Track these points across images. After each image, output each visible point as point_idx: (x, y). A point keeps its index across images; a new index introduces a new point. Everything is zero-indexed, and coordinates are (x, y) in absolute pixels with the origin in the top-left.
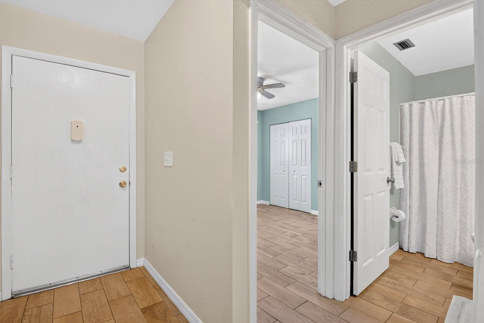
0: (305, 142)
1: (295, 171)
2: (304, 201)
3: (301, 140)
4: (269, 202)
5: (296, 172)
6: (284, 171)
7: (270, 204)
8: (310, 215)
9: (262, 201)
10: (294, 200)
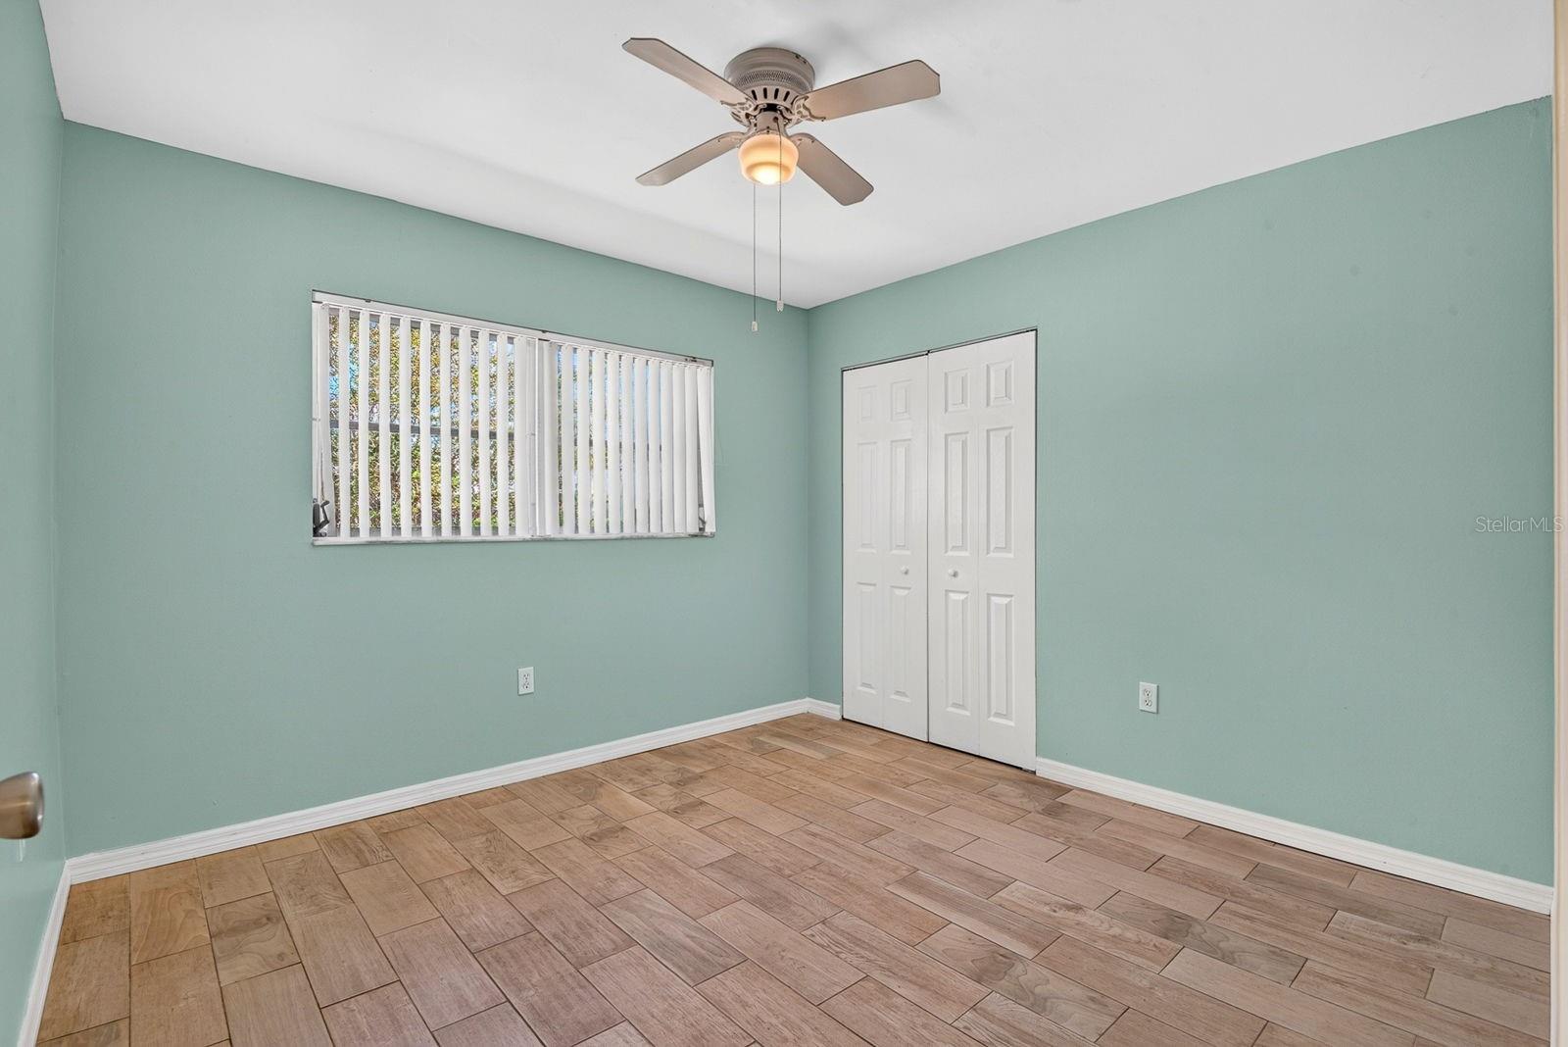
0: (1008, 439)
1: (955, 575)
2: (998, 715)
3: (988, 431)
4: (838, 707)
5: (960, 576)
6: (906, 573)
7: (843, 719)
8: (1028, 782)
9: (808, 699)
10: (955, 705)
